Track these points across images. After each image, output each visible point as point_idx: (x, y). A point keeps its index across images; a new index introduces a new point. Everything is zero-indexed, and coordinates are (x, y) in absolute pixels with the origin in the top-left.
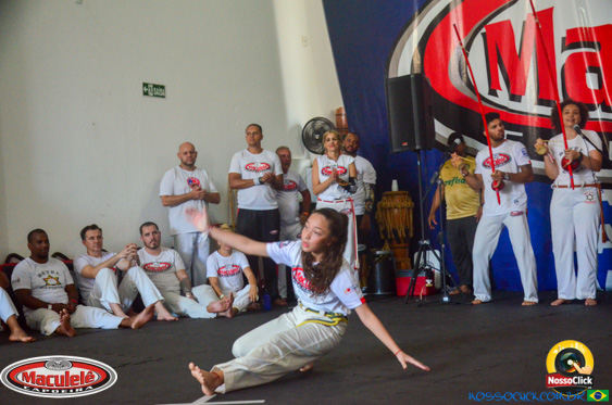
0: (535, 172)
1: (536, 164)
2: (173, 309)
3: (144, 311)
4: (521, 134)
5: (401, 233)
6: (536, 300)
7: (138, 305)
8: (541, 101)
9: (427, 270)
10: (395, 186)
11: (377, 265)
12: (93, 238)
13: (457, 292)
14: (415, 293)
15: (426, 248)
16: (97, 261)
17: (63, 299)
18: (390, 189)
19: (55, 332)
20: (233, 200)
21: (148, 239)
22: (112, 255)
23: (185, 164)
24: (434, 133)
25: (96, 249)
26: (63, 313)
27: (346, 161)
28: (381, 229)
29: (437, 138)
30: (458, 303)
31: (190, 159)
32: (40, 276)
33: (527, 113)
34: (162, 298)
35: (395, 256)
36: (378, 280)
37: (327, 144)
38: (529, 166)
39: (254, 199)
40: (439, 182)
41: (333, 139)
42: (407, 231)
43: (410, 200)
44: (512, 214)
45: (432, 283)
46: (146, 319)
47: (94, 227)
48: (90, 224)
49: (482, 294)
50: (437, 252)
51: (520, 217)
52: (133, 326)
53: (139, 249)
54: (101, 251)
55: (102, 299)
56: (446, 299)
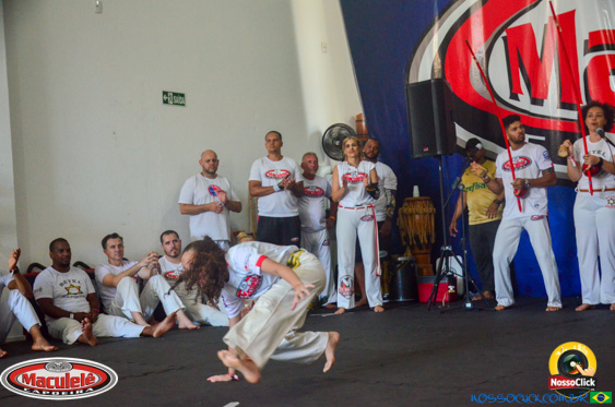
0: (558, 176)
1: (559, 168)
2: (195, 318)
3: (166, 320)
4: (543, 138)
5: (423, 239)
6: (560, 305)
7: (159, 314)
8: (565, 105)
9: (449, 276)
10: (416, 191)
11: (399, 272)
12: (113, 247)
13: (480, 298)
14: (438, 299)
15: (448, 254)
16: (119, 270)
17: (85, 307)
18: (412, 195)
19: (77, 341)
20: (254, 208)
21: (169, 247)
22: (132, 264)
23: (207, 172)
24: (455, 138)
25: (117, 257)
26: (85, 323)
27: (366, 166)
28: (403, 234)
29: (458, 143)
30: (480, 310)
31: (211, 167)
32: (62, 284)
33: (549, 117)
34: (183, 306)
35: (417, 262)
36: (400, 286)
37: (347, 151)
38: (551, 170)
39: (275, 206)
40: (461, 187)
41: (353, 145)
42: (429, 237)
43: (431, 205)
44: (533, 218)
45: (455, 289)
46: (168, 327)
47: (115, 236)
48: (111, 233)
49: (504, 299)
50: (459, 258)
51: (541, 221)
52: (154, 335)
53: (160, 257)
54: (123, 260)
55: (123, 308)
56: (469, 305)
